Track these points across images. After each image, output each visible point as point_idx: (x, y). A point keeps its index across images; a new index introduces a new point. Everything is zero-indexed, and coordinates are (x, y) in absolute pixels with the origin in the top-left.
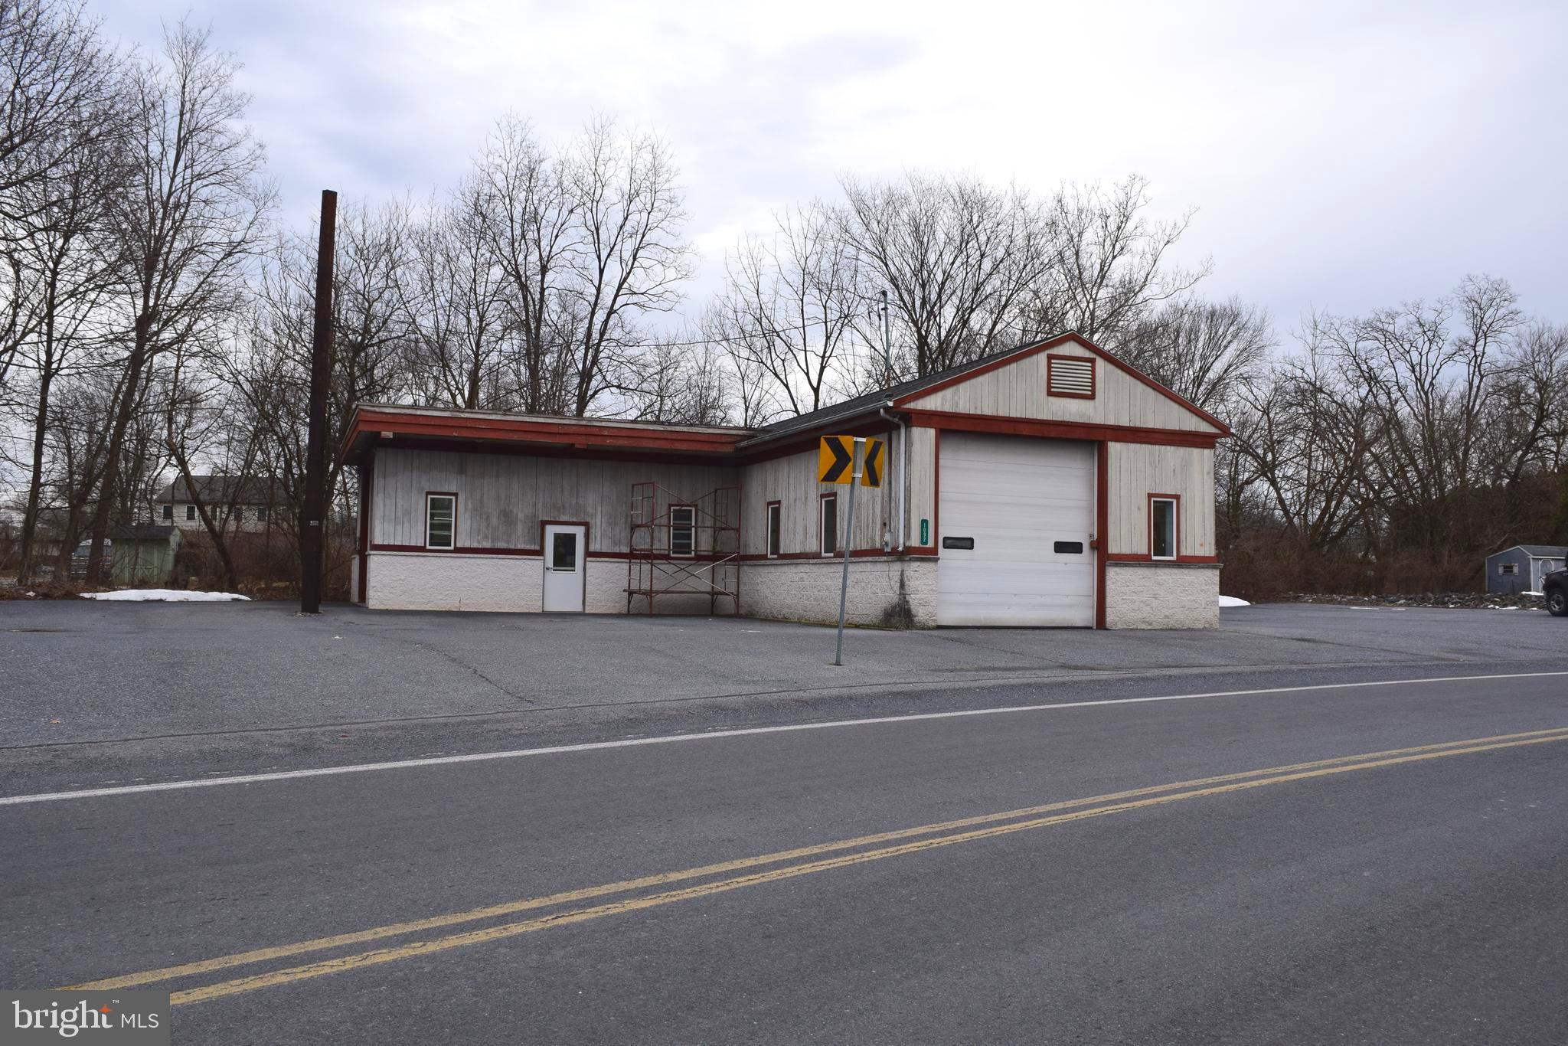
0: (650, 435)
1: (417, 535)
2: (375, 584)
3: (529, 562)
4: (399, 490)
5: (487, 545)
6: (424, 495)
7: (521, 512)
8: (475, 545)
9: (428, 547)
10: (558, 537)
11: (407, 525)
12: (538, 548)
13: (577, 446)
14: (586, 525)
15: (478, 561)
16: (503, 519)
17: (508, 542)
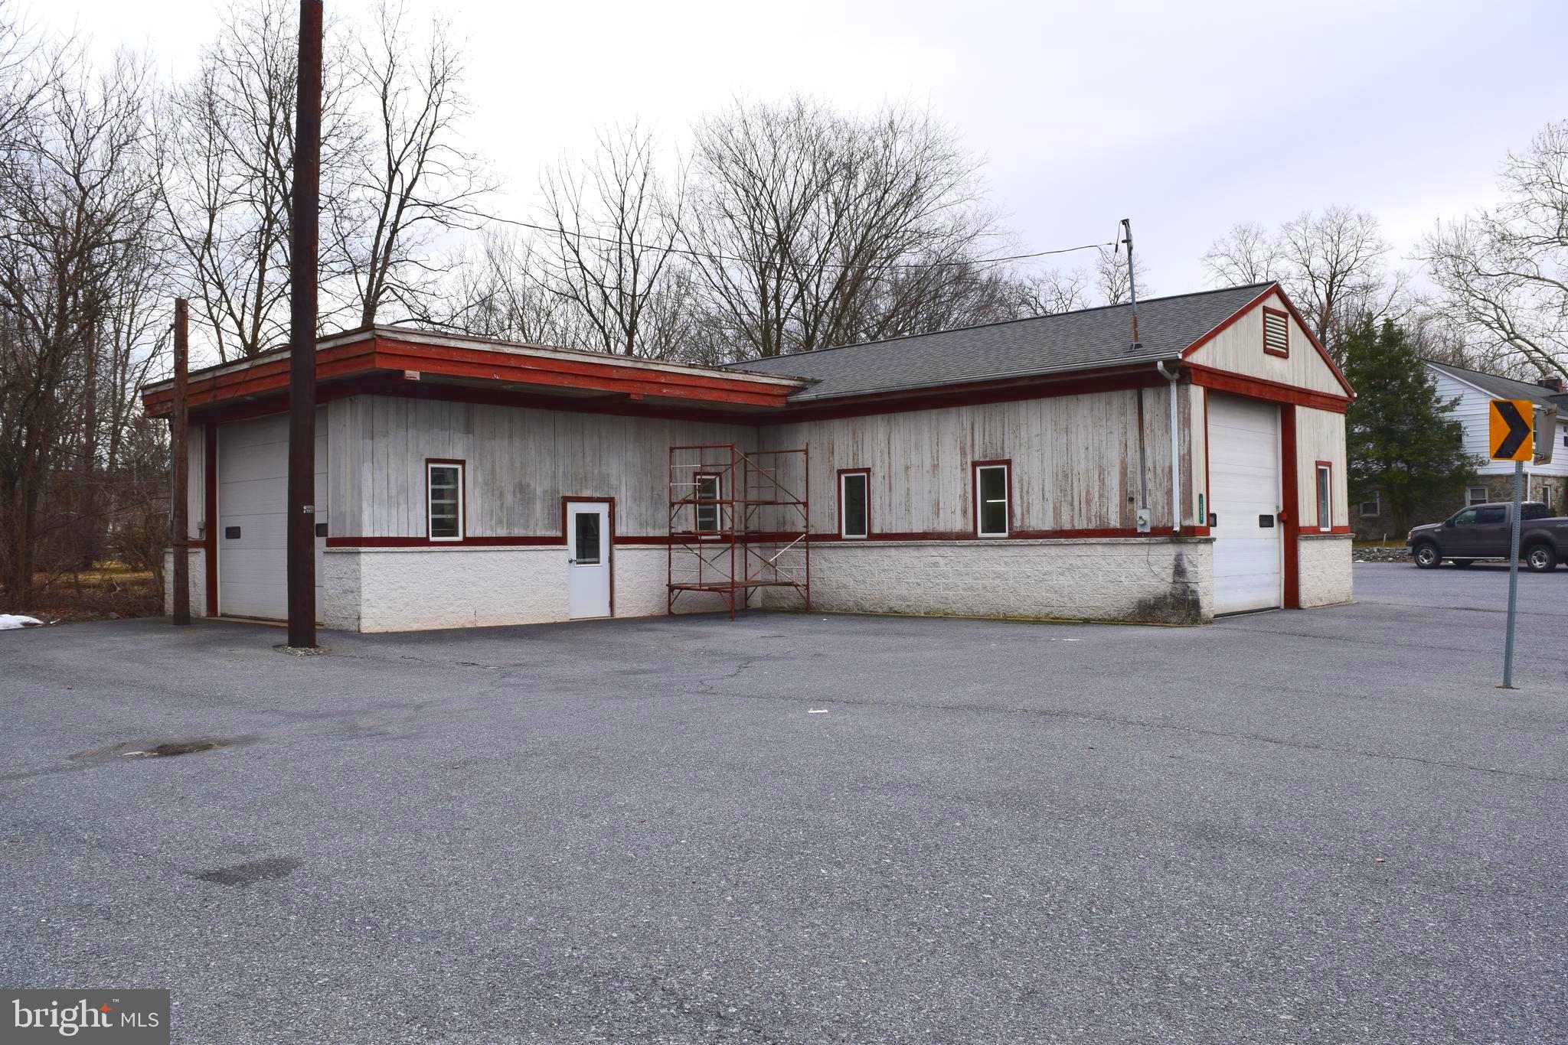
0: (704, 383)
1: (417, 525)
2: (368, 596)
3: (553, 554)
4: (391, 457)
5: (502, 532)
6: (423, 464)
7: (540, 486)
8: (488, 534)
9: (432, 539)
10: (581, 518)
11: (403, 507)
12: (559, 534)
13: (633, 397)
14: (611, 501)
15: (494, 556)
16: (518, 495)
17: (527, 527)
